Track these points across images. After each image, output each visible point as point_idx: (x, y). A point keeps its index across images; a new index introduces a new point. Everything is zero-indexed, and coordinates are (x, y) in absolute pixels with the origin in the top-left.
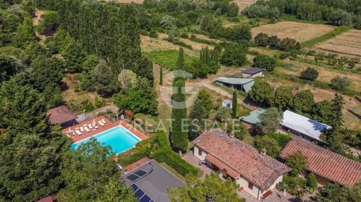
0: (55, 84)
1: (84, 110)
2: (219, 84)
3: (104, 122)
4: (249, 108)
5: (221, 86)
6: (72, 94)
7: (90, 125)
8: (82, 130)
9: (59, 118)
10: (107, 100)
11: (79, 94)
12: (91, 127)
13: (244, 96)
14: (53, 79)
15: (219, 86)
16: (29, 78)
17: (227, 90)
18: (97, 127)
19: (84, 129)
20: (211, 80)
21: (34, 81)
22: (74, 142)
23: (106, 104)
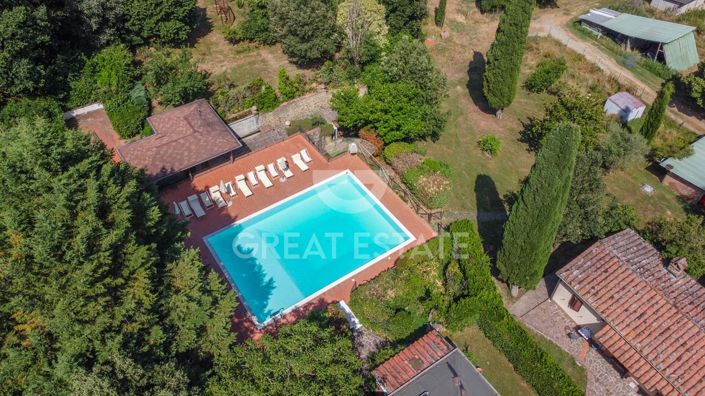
0: (179, 24)
1: (254, 108)
2: (589, 29)
3: (308, 159)
4: (680, 121)
5: (594, 38)
6: (220, 48)
7: (271, 167)
8: (253, 181)
9: (193, 147)
10: (309, 73)
11: (238, 52)
12: (274, 173)
13: (659, 75)
14: (173, 13)
15: (589, 35)
16: (112, 9)
17: (611, 52)
18: (288, 173)
19: (257, 178)
20: (567, 12)
21: (124, 15)
22: (235, 219)
23: (307, 87)
